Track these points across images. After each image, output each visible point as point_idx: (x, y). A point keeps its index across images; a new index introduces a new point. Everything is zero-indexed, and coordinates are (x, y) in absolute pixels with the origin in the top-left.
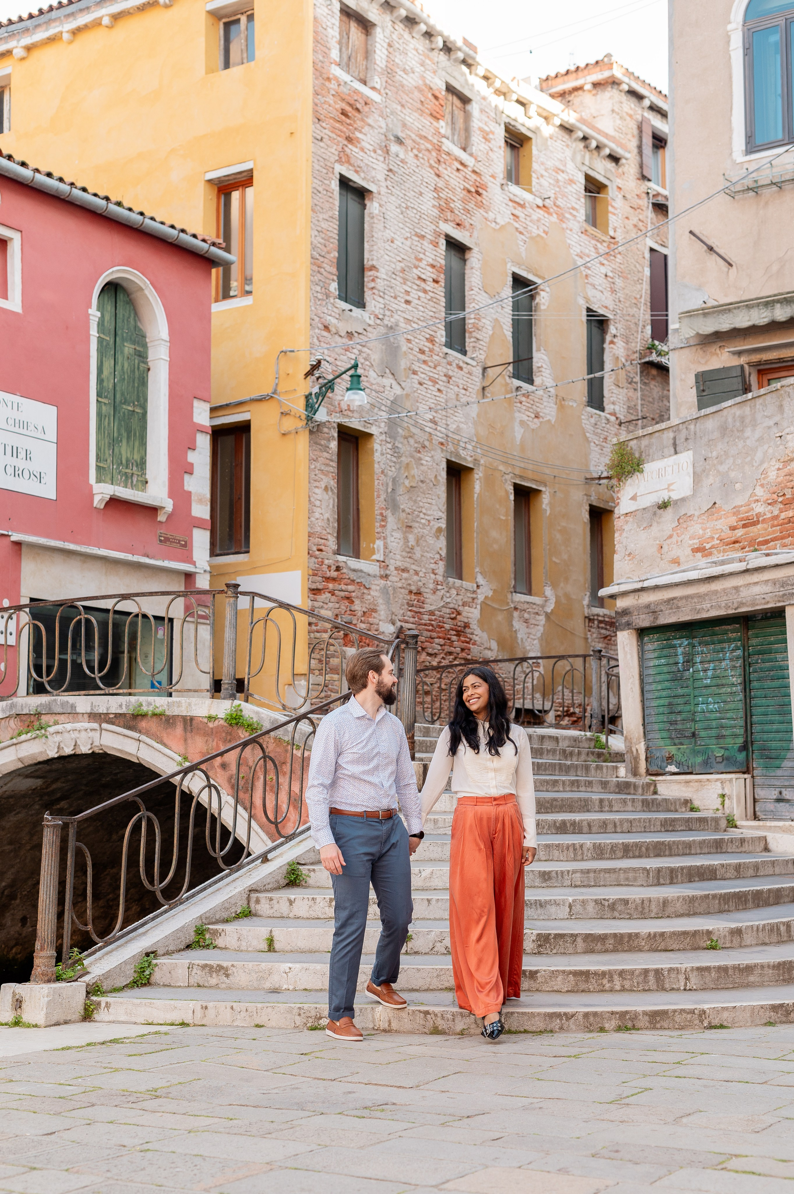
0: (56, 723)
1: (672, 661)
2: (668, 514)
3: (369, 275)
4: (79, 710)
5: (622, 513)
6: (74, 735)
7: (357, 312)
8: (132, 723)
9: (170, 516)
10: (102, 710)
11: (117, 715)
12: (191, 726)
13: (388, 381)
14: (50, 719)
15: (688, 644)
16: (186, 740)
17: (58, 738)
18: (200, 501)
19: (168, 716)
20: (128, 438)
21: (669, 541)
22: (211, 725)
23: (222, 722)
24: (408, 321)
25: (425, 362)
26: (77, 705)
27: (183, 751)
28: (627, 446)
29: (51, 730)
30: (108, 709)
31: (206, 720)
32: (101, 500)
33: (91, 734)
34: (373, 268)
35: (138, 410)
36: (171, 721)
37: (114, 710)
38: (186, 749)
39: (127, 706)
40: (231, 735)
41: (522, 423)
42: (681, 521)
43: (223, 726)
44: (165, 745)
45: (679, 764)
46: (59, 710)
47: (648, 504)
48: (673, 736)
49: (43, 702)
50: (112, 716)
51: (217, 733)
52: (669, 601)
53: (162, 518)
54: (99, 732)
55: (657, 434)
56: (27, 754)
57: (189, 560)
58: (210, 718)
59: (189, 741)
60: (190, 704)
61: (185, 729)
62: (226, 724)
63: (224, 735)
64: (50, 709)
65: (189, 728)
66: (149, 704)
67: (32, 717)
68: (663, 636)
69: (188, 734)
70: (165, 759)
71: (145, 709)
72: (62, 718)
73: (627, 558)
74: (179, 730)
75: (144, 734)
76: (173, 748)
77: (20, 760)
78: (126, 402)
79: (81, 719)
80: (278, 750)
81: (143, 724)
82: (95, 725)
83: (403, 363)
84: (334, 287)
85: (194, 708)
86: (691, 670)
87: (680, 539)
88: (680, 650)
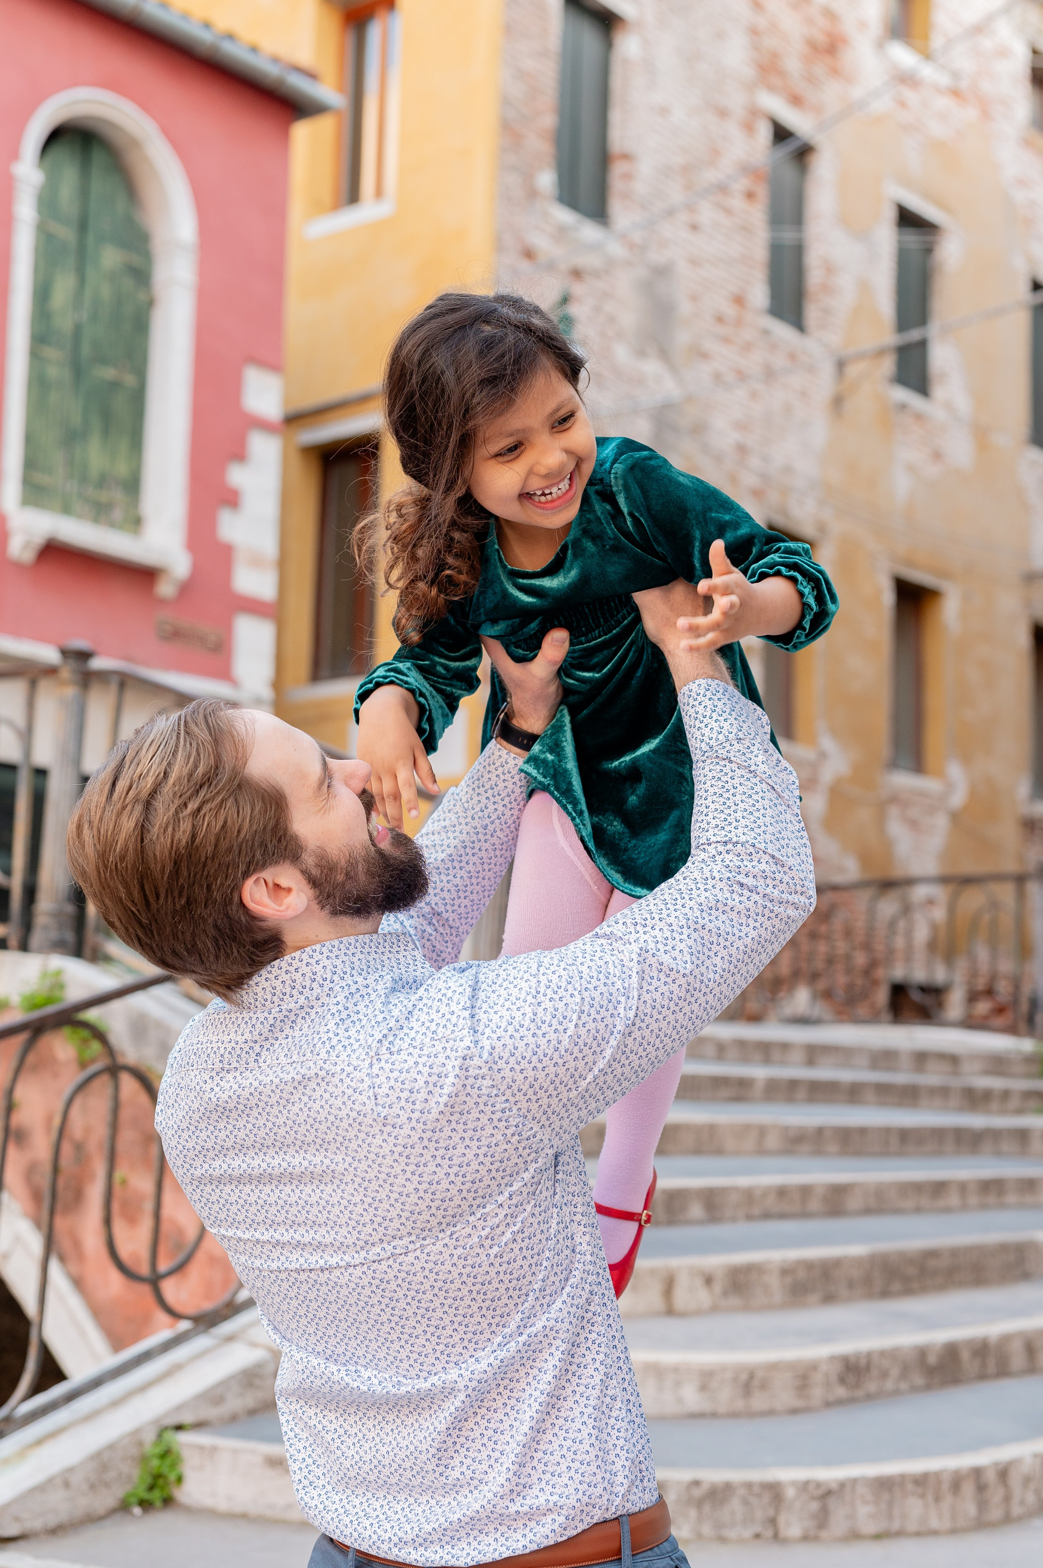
3: (617, 170)
7: (590, 231)
9: (186, 588)
13: (652, 367)
18: (256, 562)
20: (106, 431)
24: (694, 262)
25: (726, 340)
32: (26, 545)
34: (626, 157)
35: (130, 380)
41: (911, 469)
53: (165, 589)
57: (224, 672)
78: (101, 359)
83: (682, 338)
84: (547, 180)
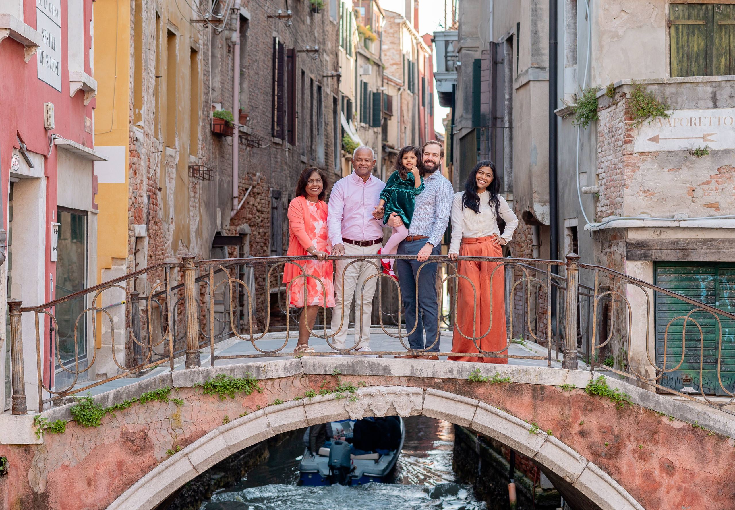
0: (361, 385)
1: (692, 293)
2: (705, 162)
4: (393, 373)
5: (636, 150)
6: (390, 398)
8: (465, 389)
10: (427, 373)
11: (445, 380)
12: (542, 393)
14: (355, 382)
15: (714, 280)
16: (535, 408)
17: (366, 401)
19: (513, 384)
21: (705, 187)
22: (567, 394)
23: (581, 392)
26: (392, 367)
27: (530, 417)
28: (645, 89)
29: (360, 391)
30: (433, 374)
31: (560, 390)
32: (77, 89)
33: (413, 398)
36: (517, 389)
37: (442, 375)
38: (535, 416)
39: (460, 372)
40: (592, 404)
42: (722, 170)
43: (582, 396)
44: (508, 412)
45: (697, 386)
46: (368, 372)
47: (676, 149)
48: (691, 361)
49: (345, 362)
50: (438, 381)
51: (575, 402)
52: (705, 242)
53: (87, 101)
54: (422, 396)
55: (688, 85)
56: (320, 415)
58: (565, 388)
59: (540, 409)
60: (540, 373)
61: (534, 397)
62: (585, 394)
63: (583, 404)
64: (354, 370)
65: (539, 396)
66: (488, 371)
67: (328, 378)
68: (681, 270)
69: (539, 403)
70: (509, 425)
71: (483, 375)
72: (370, 380)
73: (641, 193)
74: (527, 397)
75: (483, 400)
76: (518, 414)
77: (307, 420)
79: (396, 383)
80: (649, 420)
81: (481, 390)
82: (419, 390)
85: (545, 377)
86: (717, 303)
87: (720, 187)
88: (703, 285)
